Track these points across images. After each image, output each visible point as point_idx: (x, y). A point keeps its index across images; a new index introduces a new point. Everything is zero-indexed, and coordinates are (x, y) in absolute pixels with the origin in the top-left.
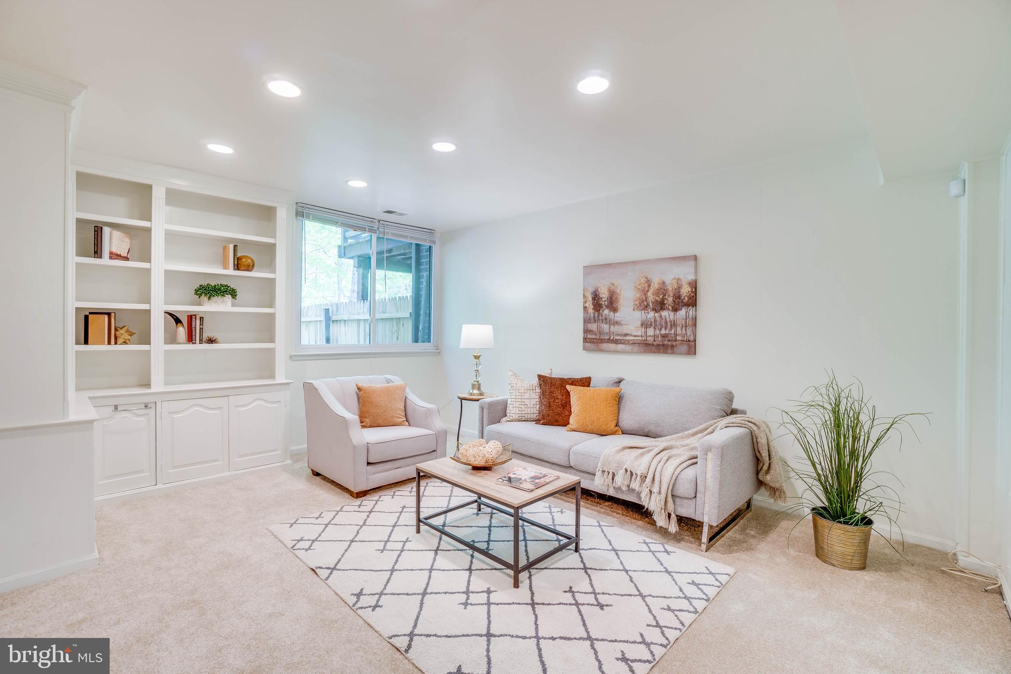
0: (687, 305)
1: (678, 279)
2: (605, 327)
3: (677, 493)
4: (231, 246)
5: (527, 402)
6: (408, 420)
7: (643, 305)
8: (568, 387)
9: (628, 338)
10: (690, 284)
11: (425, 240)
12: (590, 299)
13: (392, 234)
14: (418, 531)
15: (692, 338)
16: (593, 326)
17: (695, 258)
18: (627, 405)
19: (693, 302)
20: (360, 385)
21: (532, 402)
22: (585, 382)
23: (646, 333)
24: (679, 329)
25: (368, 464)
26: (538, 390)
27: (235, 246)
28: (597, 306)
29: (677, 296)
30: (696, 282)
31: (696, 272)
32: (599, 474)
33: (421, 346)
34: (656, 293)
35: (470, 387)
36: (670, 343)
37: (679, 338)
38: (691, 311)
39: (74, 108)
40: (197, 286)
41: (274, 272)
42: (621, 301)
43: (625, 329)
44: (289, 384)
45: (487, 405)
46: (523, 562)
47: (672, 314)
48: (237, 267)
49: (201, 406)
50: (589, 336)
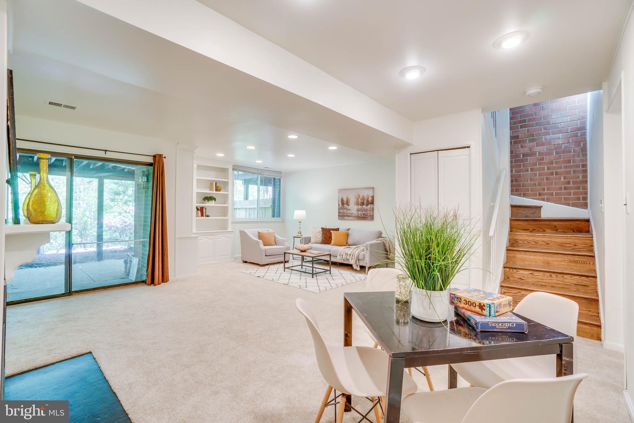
0: (370, 204)
1: (368, 195)
2: (345, 211)
3: (359, 259)
4: (215, 183)
5: (318, 237)
6: (276, 244)
7: (357, 204)
8: (331, 231)
9: (353, 215)
10: (371, 197)
11: (277, 176)
12: (340, 201)
13: (266, 175)
14: (284, 271)
15: (372, 215)
16: (341, 211)
17: (373, 188)
18: (350, 236)
19: (372, 203)
20: (259, 231)
21: (320, 237)
22: (337, 230)
23: (358, 213)
24: (368, 211)
25: (266, 256)
26: (321, 233)
27: (216, 183)
28: (343, 204)
29: (368, 201)
30: (373, 196)
31: (373, 193)
32: (338, 256)
33: (275, 219)
34: (361, 200)
35: (297, 233)
36: (365, 216)
37: (368, 215)
38: (372, 206)
39: (195, 153)
40: (204, 197)
41: (228, 192)
42: (350, 202)
43: (352, 212)
44: (233, 231)
45: (304, 238)
46: (314, 272)
47: (366, 206)
48: (216, 190)
49: (207, 238)
50: (340, 214)
